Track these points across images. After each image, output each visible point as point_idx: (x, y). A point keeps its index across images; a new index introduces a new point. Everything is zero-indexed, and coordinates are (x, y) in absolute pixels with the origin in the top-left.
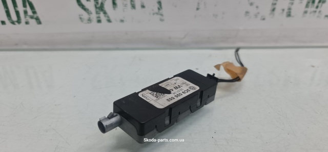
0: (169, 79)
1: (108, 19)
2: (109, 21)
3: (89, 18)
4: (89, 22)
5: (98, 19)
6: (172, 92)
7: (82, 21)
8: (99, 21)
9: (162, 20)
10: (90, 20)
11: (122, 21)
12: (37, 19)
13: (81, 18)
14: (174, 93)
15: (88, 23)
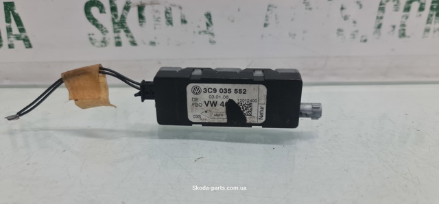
0: (204, 124)
1: (131, 40)
2: (134, 43)
3: (104, 39)
4: (103, 44)
5: (117, 40)
6: (225, 101)
7: (93, 44)
8: (119, 44)
9: (212, 42)
10: (104, 42)
11: (153, 43)
12: (26, 40)
13: (91, 39)
14: (227, 97)
15: (102, 46)
